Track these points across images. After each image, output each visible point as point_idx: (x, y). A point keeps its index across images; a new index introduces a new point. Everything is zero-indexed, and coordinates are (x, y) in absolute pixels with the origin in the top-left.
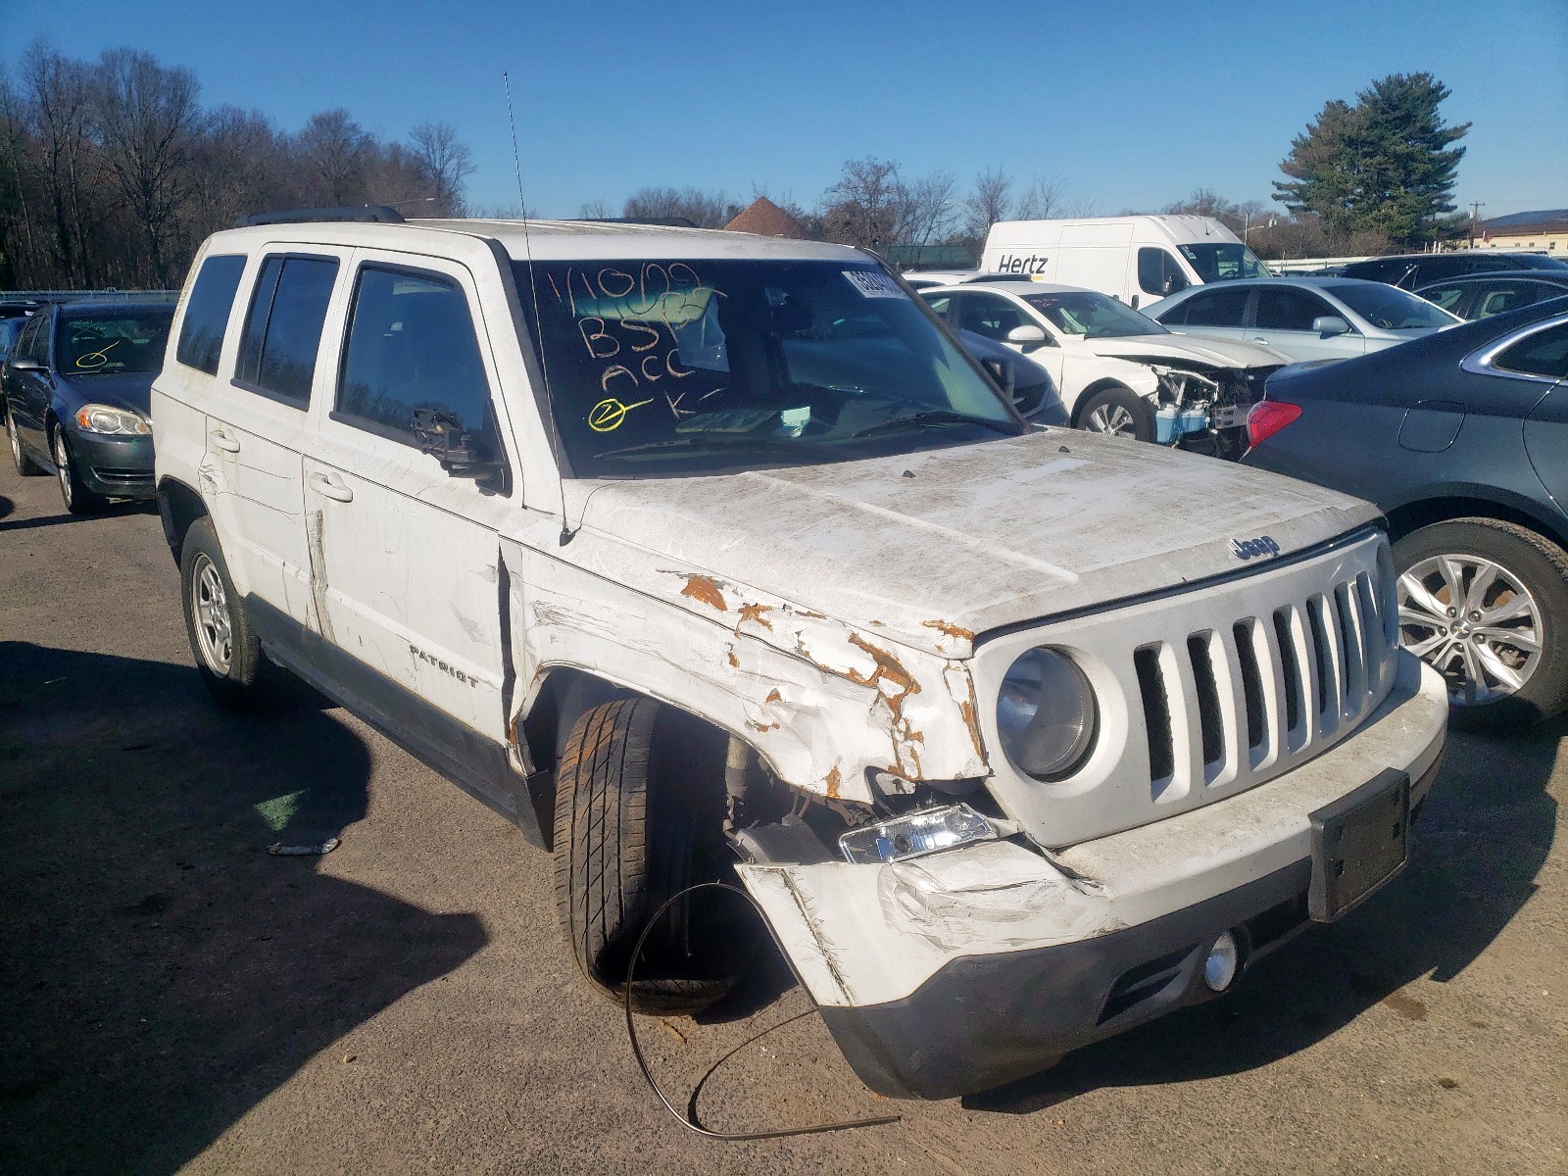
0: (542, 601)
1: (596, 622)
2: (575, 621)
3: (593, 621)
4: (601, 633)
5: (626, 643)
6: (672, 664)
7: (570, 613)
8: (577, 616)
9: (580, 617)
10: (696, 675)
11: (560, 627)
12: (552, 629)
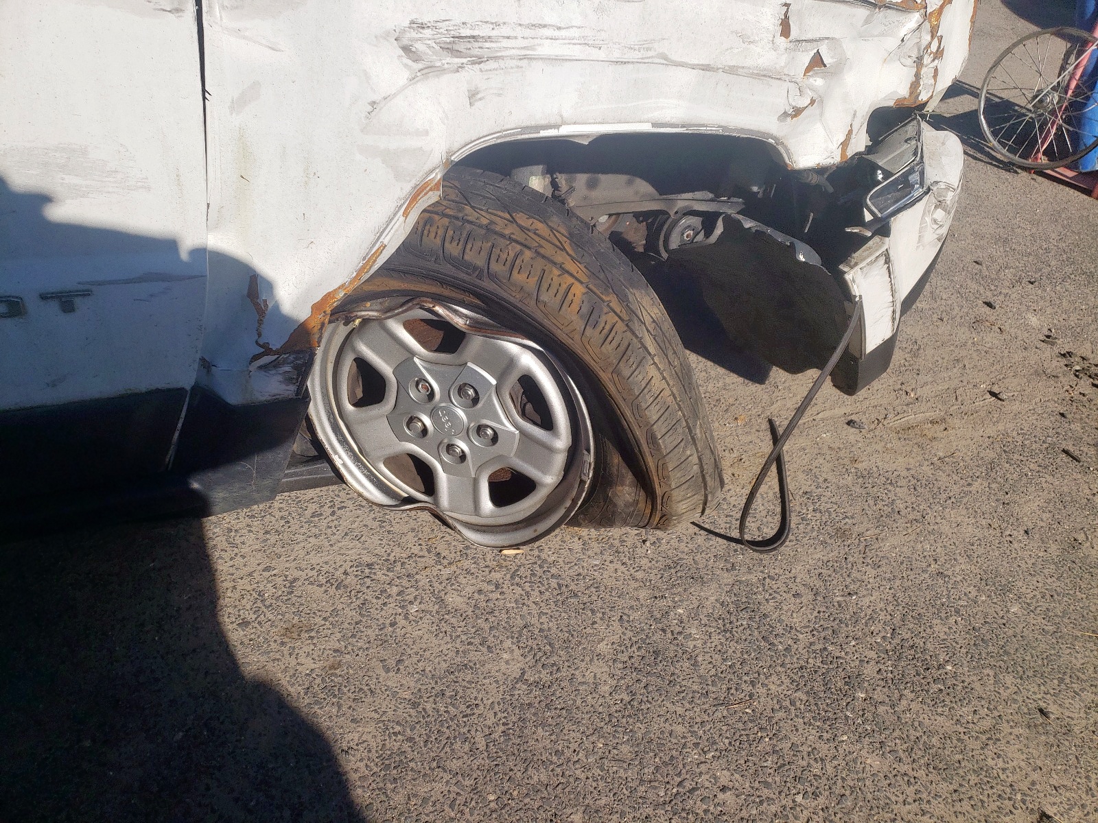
0: (426, 18)
1: (563, 33)
2: (520, 43)
3: (557, 33)
4: (576, 51)
5: (616, 55)
6: (693, 67)
7: (505, 31)
8: (519, 32)
9: (528, 33)
10: (732, 70)
11: (492, 65)
12: (472, 75)
